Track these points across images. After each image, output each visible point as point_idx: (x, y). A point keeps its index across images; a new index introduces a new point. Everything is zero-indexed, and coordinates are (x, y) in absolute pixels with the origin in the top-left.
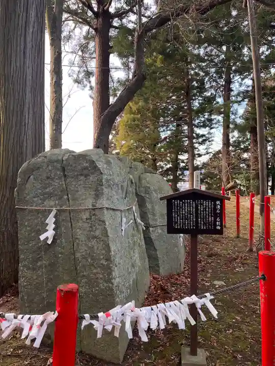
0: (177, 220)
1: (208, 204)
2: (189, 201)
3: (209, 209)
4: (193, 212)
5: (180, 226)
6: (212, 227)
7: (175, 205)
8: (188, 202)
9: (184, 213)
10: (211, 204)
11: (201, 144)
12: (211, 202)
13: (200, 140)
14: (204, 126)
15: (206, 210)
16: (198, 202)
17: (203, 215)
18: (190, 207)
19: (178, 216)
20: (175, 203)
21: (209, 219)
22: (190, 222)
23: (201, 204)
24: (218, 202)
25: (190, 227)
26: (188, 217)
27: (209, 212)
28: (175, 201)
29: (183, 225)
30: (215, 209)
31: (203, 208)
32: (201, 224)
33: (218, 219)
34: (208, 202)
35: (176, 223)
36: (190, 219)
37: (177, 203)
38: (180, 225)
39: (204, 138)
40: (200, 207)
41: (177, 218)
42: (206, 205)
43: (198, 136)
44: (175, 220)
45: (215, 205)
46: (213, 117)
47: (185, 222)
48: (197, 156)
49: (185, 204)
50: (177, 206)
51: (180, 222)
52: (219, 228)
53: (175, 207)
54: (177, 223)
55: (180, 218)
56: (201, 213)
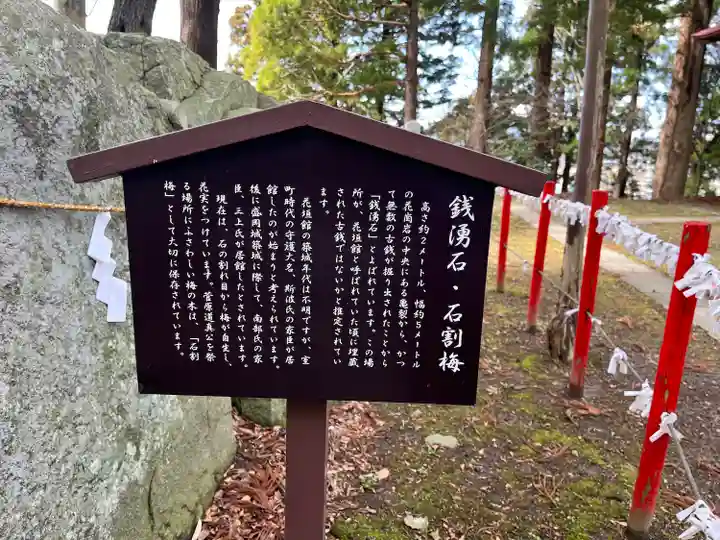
0: (201, 312)
1: (400, 213)
2: (272, 190)
3: (398, 245)
4: (298, 265)
5: (218, 351)
6: (409, 359)
7: (179, 214)
8: (264, 196)
9: (240, 266)
10: (417, 214)
11: (431, 79)
12: (417, 205)
13: (432, 71)
14: (442, 39)
15: (380, 257)
16: (332, 197)
17: (363, 284)
18: (282, 230)
19: (203, 286)
20: (178, 203)
21: (395, 307)
22: (282, 325)
23: (351, 215)
24: (461, 206)
25: (282, 355)
26: (266, 295)
27: (396, 266)
28: (180, 191)
29: (233, 344)
30: (440, 248)
31: (366, 243)
32: (345, 336)
33: (453, 314)
34: (400, 201)
35: (193, 329)
36: (281, 305)
37: (196, 203)
38: (218, 343)
39: (440, 67)
40: (348, 232)
41: (200, 302)
42: (382, 223)
43: (428, 62)
44: (185, 311)
45: (442, 223)
46: (461, 18)
47: (250, 324)
48: (421, 105)
49: (247, 208)
50: (197, 226)
51: (217, 323)
52: (454, 363)
53: (181, 228)
54: (200, 330)
55: (216, 301)
56: (348, 275)
